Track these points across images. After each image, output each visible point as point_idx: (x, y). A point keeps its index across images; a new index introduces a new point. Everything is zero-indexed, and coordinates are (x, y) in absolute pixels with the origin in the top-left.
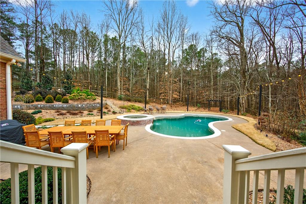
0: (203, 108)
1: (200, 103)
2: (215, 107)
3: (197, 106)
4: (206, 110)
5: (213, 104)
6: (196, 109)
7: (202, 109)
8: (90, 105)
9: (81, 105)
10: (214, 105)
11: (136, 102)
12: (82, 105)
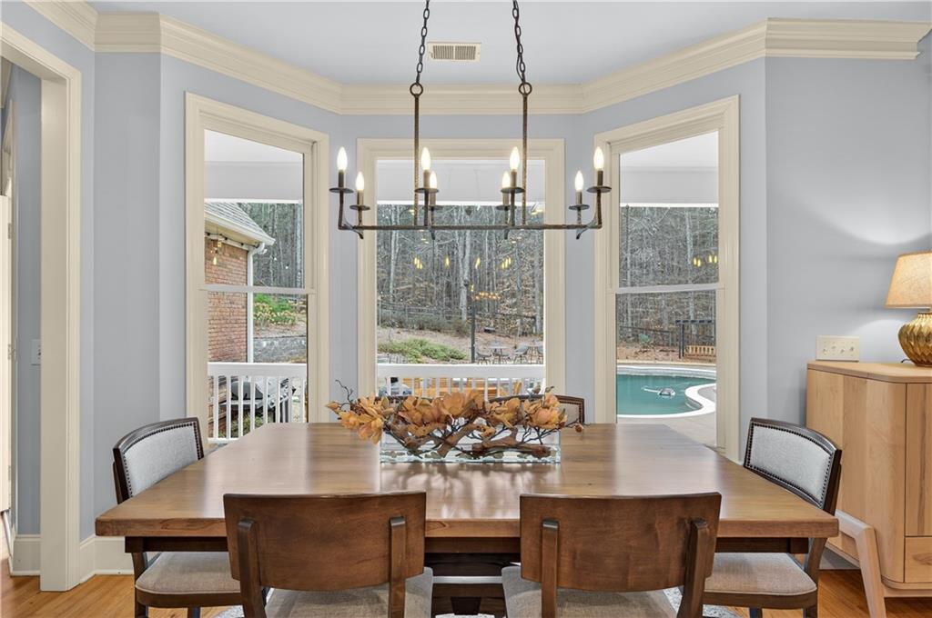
0: (661, 348)
1: (647, 330)
2: (704, 344)
3: (637, 340)
4: (671, 354)
5: (694, 333)
6: (636, 353)
7: (657, 352)
8: (292, 341)
9: (270, 342)
10: (697, 336)
11: (421, 328)
12: (272, 344)
